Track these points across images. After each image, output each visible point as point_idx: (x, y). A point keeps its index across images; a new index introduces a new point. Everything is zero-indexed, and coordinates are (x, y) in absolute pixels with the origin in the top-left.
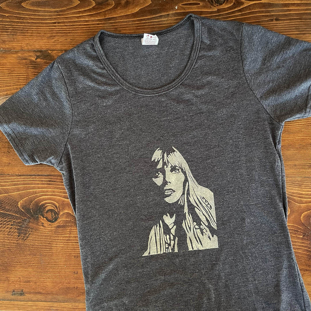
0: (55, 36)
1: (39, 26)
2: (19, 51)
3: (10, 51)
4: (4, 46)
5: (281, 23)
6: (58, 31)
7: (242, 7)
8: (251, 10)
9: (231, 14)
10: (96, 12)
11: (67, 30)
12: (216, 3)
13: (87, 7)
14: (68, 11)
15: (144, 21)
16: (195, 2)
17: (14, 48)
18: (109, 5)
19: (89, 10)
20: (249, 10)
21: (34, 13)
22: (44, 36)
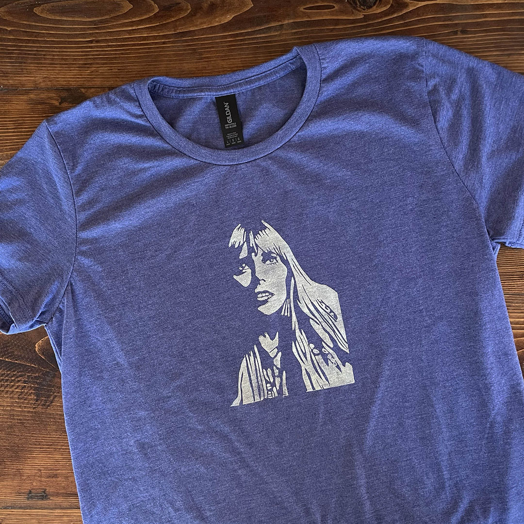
0: (91, 64)
1: (65, 48)
2: (31, 90)
3: (17, 90)
4: (6, 82)
5: (471, 38)
6: (97, 55)
7: (405, 11)
8: (421, 17)
9: (387, 23)
10: (160, 23)
11: (111, 54)
12: (361, 5)
13: (145, 14)
14: (113, 22)
15: (241, 37)
16: (326, 4)
17: (23, 85)
18: (181, 10)
19: (149, 20)
20: (417, 17)
21: (56, 25)
22: (73, 64)
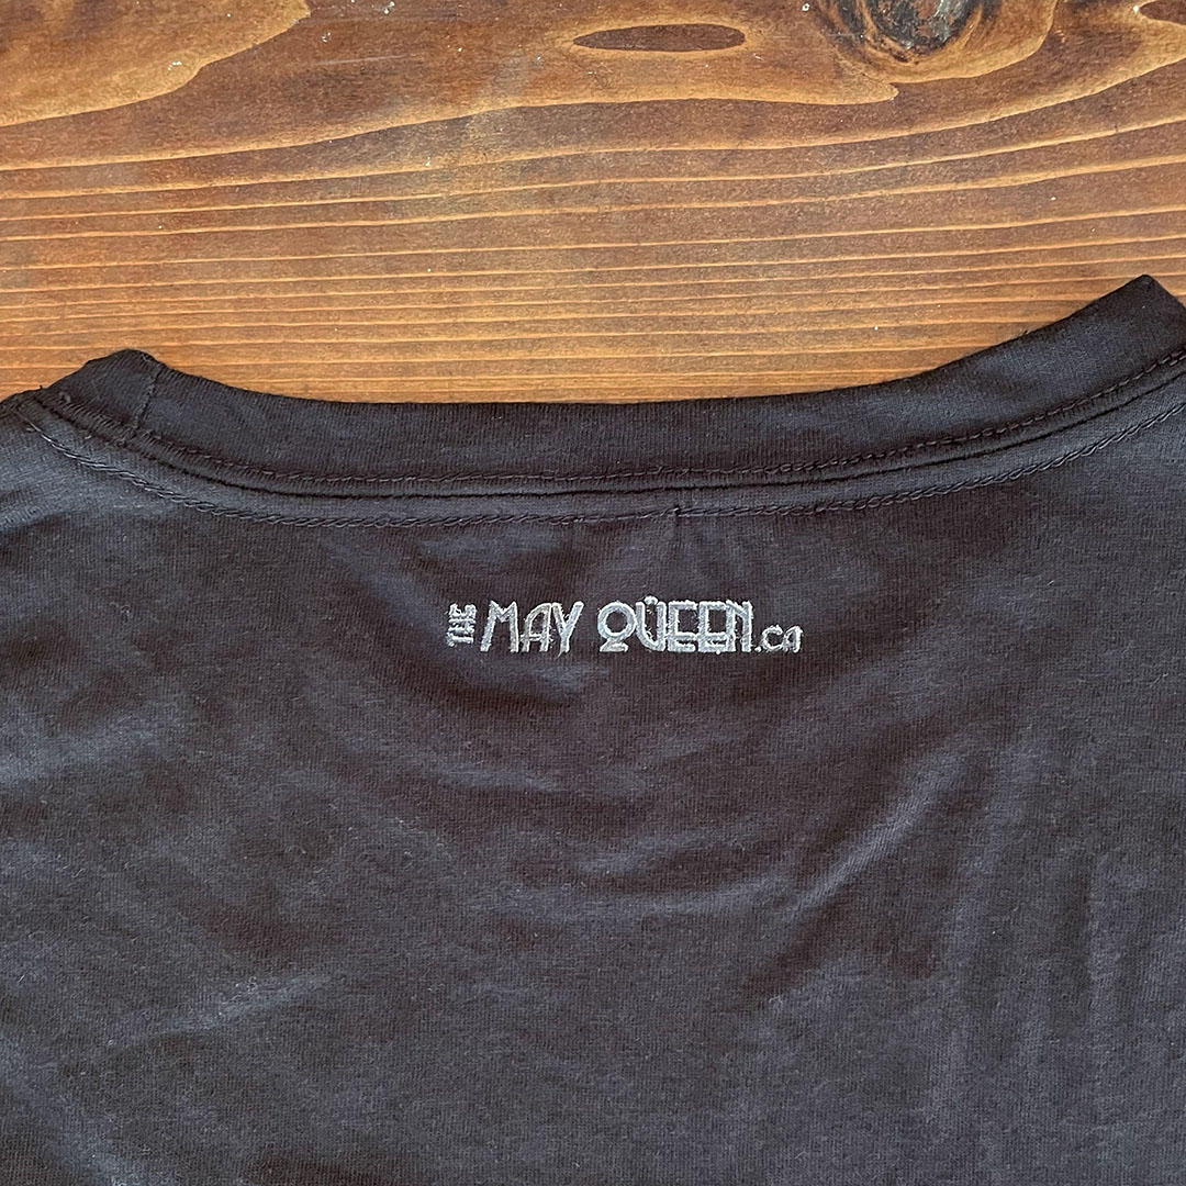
7: (1120, 75)
9: (1022, 136)
12: (884, 31)
15: (240, 174)
16: (695, 20)
